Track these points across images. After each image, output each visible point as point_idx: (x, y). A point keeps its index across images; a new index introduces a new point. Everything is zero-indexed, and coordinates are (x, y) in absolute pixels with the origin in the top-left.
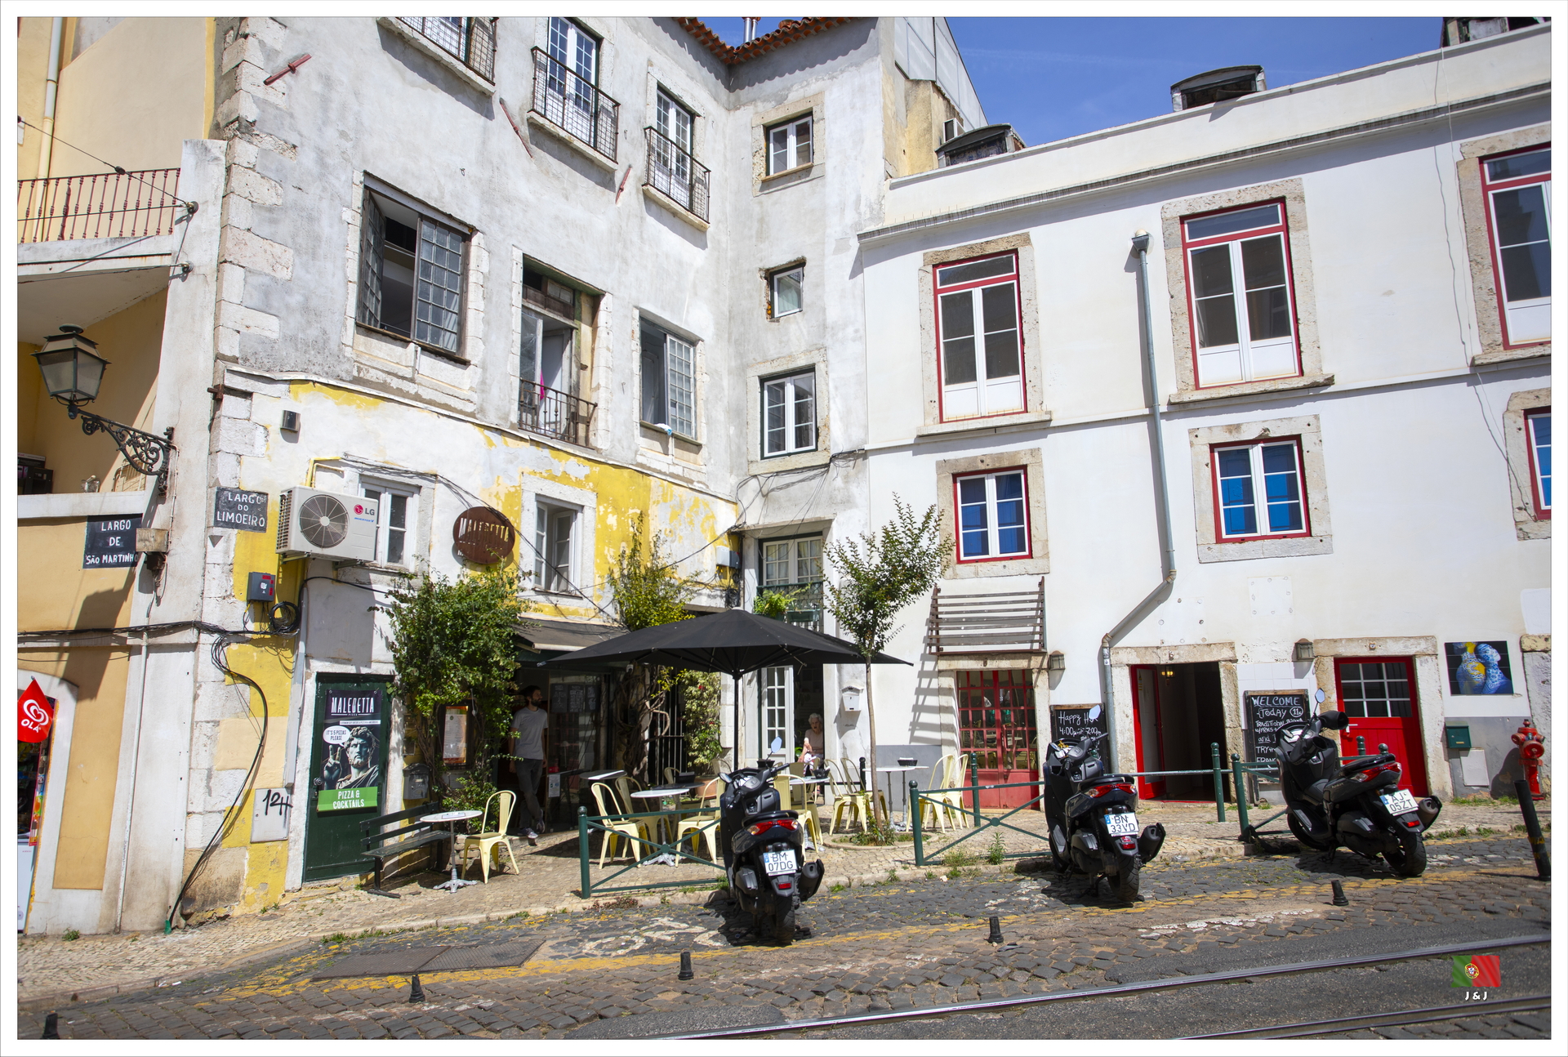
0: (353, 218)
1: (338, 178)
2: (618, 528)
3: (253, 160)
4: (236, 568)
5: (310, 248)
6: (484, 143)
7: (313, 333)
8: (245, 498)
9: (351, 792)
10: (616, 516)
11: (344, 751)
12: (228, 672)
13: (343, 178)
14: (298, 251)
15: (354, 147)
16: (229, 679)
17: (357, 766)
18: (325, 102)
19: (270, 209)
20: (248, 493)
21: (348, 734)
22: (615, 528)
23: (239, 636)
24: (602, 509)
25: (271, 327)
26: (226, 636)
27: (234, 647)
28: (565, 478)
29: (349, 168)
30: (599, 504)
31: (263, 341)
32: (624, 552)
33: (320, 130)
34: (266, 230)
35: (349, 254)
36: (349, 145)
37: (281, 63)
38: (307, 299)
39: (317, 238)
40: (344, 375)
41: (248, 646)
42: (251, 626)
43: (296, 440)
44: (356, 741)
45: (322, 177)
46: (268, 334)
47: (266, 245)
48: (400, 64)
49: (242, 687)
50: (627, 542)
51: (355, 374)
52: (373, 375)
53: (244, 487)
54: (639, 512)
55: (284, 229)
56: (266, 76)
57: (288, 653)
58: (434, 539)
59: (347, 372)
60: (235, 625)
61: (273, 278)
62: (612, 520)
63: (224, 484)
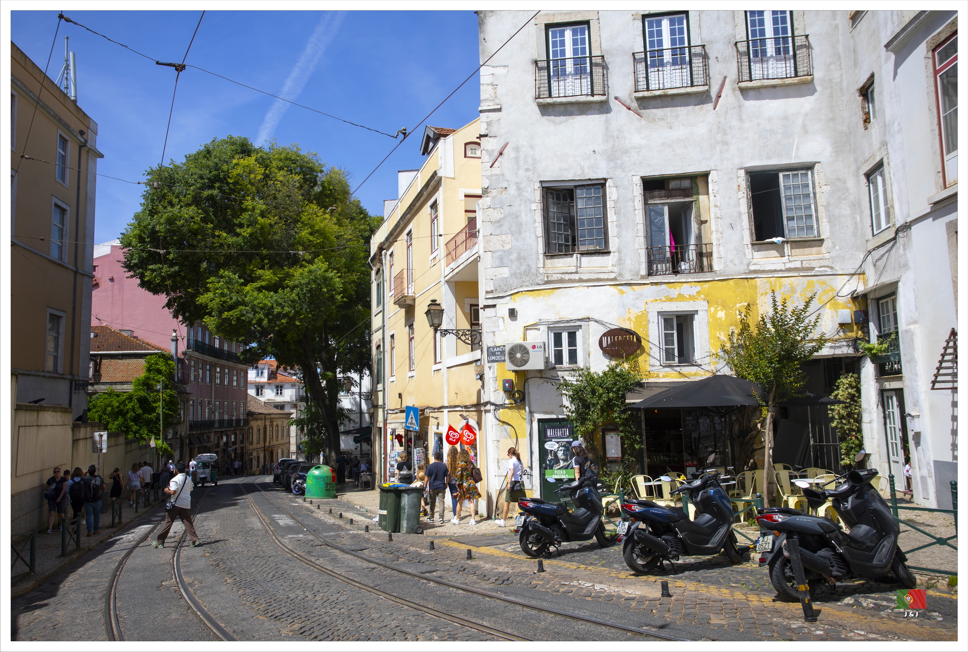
0: (537, 206)
1: (527, 192)
2: (726, 318)
3: (489, 204)
4: (498, 379)
5: (518, 230)
6: (607, 128)
7: (524, 268)
8: (498, 349)
9: (561, 471)
10: (724, 312)
11: (555, 453)
12: (499, 421)
13: (529, 190)
14: (512, 234)
15: (533, 173)
16: (501, 423)
17: (562, 460)
18: (517, 159)
19: (499, 221)
20: (499, 347)
21: (557, 446)
22: (723, 319)
23: (502, 406)
24: (712, 309)
25: (505, 272)
26: (498, 407)
27: (501, 410)
28: (681, 297)
29: (532, 183)
30: (709, 307)
31: (502, 280)
32: (733, 333)
33: (516, 174)
34: (498, 232)
35: (537, 224)
36: (530, 173)
37: (496, 154)
38: (519, 254)
39: (521, 224)
40: (540, 282)
41: (506, 410)
42: (507, 402)
43: (516, 320)
44: (561, 448)
45: (520, 195)
46: (504, 276)
47: (499, 237)
48: (552, 118)
49: (506, 426)
50: (736, 326)
51: (546, 279)
52: (555, 277)
53: (497, 345)
54: (746, 304)
55: (505, 227)
56: (490, 164)
57: (523, 411)
58: (591, 350)
59: (541, 280)
60: (499, 402)
61: (504, 251)
62: (721, 314)
63: (489, 346)
